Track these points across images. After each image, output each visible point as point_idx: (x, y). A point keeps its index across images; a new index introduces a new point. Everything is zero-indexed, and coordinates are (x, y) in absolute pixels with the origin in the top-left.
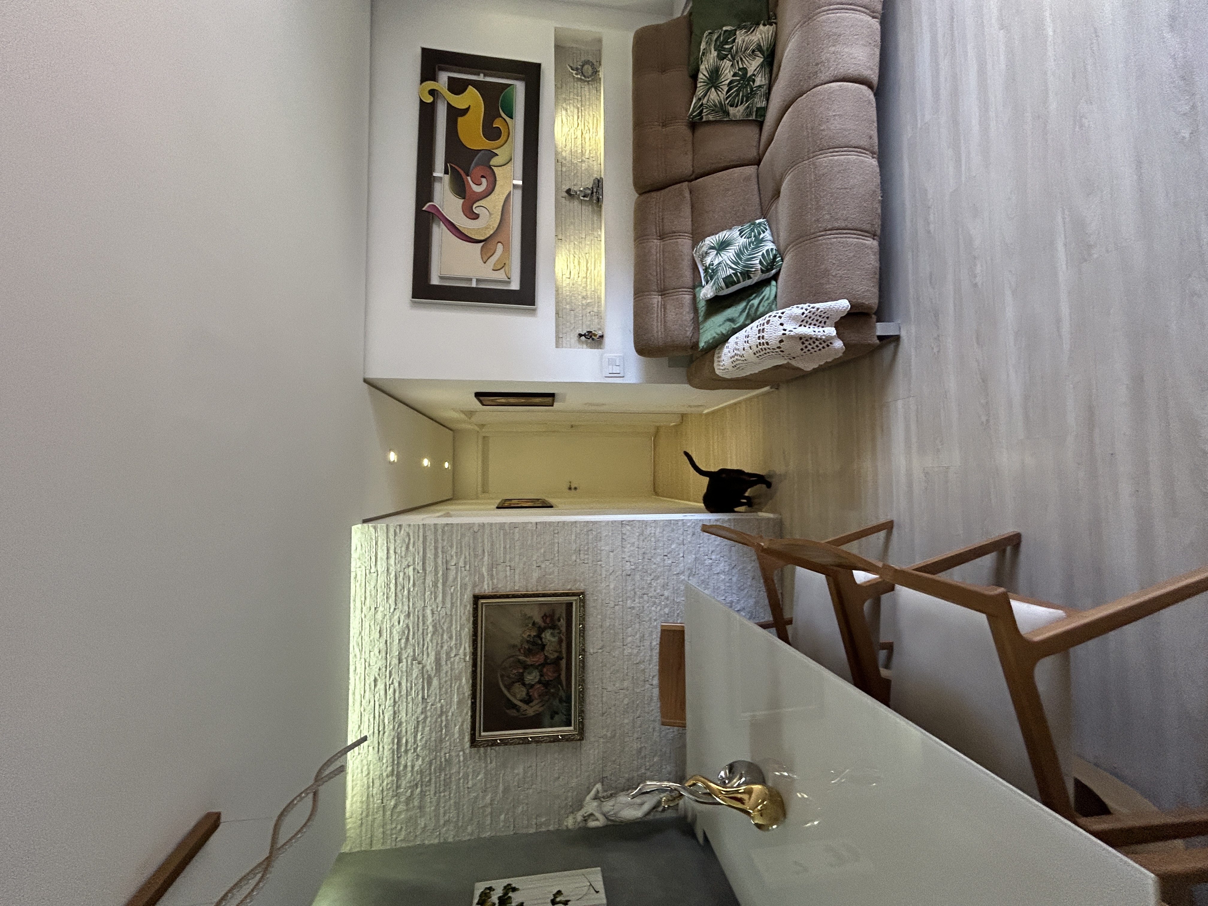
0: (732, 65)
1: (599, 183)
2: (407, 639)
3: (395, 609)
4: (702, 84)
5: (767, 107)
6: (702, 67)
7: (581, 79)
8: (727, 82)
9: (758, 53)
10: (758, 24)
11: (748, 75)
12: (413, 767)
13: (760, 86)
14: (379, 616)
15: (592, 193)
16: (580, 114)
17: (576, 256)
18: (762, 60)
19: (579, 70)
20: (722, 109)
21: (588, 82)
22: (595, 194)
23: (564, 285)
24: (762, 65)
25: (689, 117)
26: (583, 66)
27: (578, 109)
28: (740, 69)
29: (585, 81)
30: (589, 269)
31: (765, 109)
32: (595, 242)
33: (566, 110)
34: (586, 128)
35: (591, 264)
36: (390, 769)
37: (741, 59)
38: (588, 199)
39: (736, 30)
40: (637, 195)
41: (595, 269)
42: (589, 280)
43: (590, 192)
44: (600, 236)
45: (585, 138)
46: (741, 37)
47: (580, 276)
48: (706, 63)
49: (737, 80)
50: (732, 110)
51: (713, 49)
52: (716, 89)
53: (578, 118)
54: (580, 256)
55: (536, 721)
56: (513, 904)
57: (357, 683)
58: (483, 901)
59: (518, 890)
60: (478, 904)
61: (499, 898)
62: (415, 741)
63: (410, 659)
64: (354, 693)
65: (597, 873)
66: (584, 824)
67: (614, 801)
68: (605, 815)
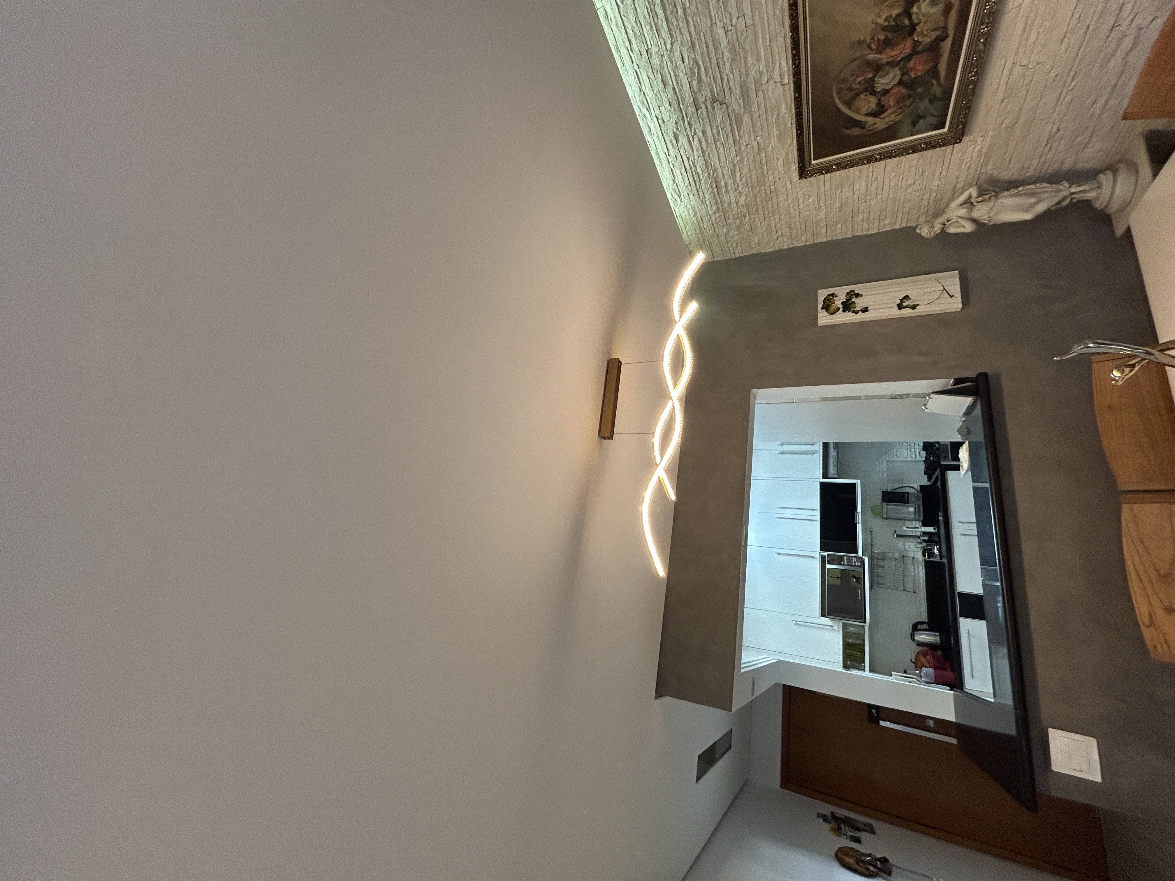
2: (700, 80)
3: (672, 44)
12: (737, 203)
14: (656, 61)
36: (714, 208)
55: (890, 133)
56: (857, 309)
57: (657, 143)
58: (827, 306)
59: (861, 295)
60: (822, 308)
61: (843, 303)
62: (735, 182)
63: (709, 103)
64: (657, 154)
65: (953, 276)
66: (943, 231)
67: (991, 204)
68: (974, 220)
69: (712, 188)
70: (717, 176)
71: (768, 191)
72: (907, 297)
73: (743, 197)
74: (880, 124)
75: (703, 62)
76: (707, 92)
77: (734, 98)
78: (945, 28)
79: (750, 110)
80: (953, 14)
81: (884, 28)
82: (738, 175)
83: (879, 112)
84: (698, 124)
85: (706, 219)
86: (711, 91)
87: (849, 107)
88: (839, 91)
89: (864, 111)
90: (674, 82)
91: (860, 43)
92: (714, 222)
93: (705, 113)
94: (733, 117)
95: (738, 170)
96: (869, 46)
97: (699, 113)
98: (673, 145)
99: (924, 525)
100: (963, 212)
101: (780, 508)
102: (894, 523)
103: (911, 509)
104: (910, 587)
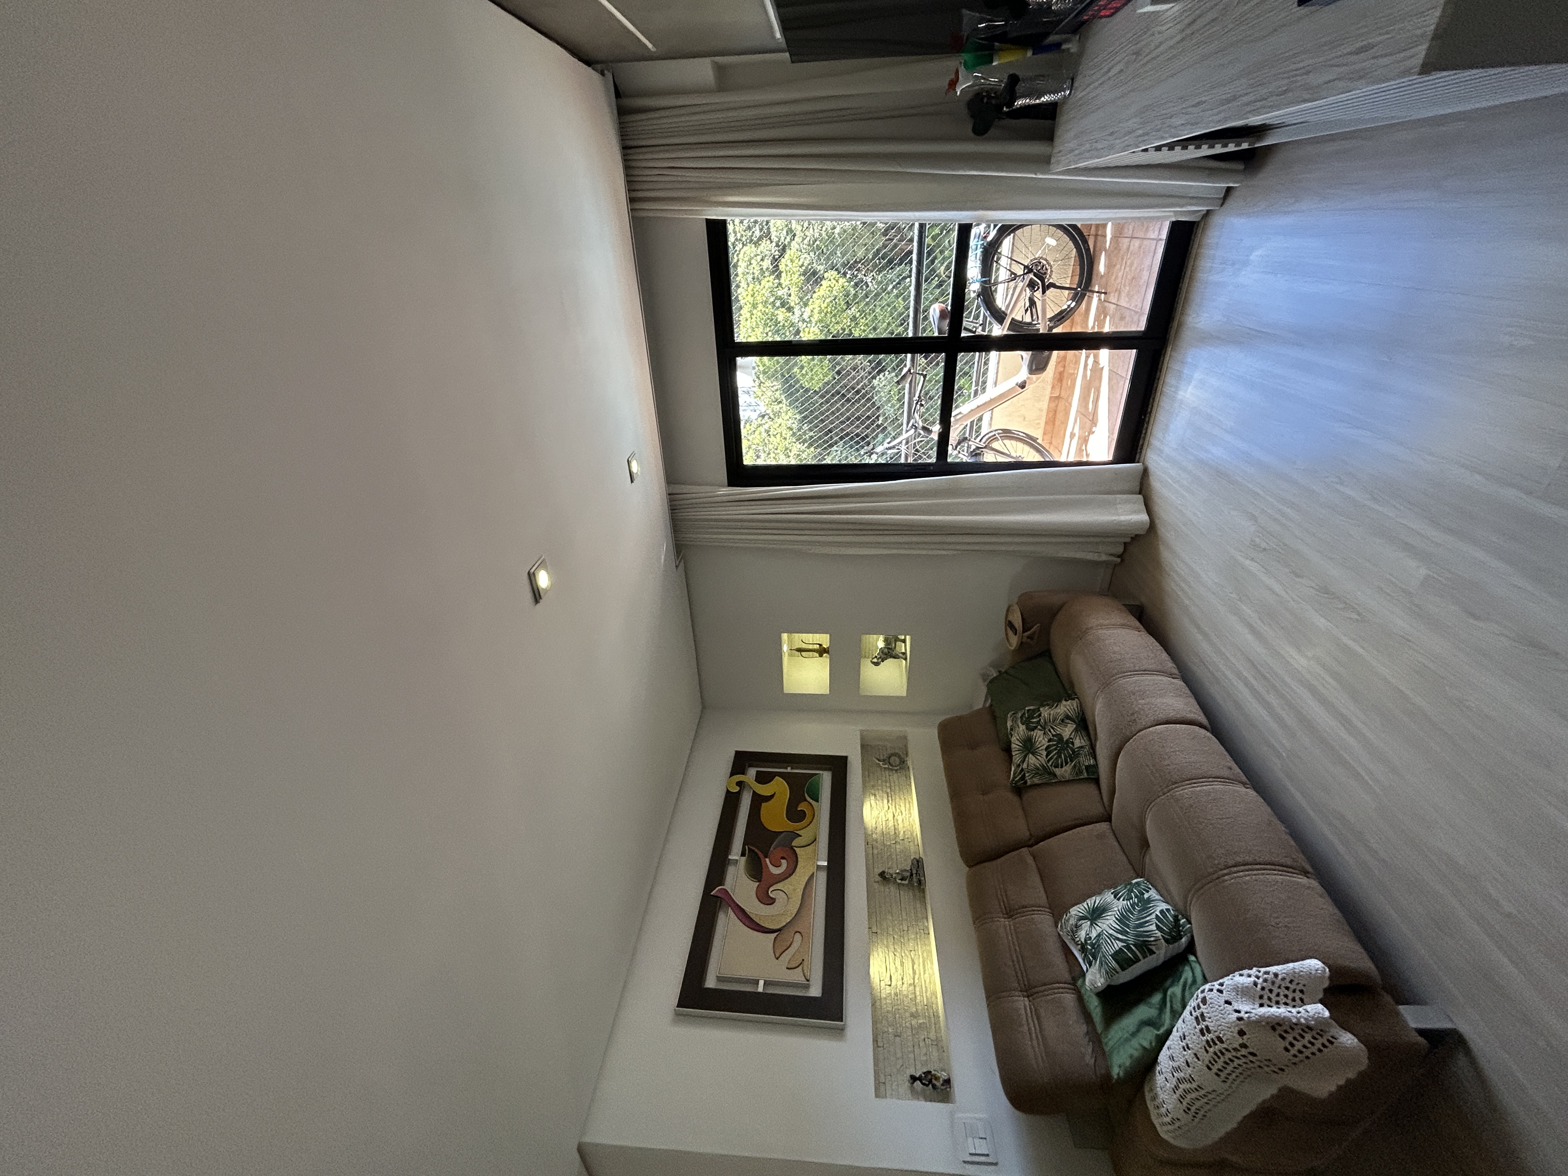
0: (1044, 733)
1: (918, 864)
4: (1017, 752)
5: (1097, 765)
6: (1013, 739)
7: (889, 769)
8: (1045, 746)
9: (1068, 721)
10: (1060, 701)
11: (1065, 740)
13: (1082, 747)
15: (912, 875)
16: (890, 798)
17: (898, 954)
18: (1075, 726)
19: (887, 760)
20: (1045, 771)
21: (896, 770)
22: (914, 875)
23: (883, 996)
24: (1076, 730)
25: (1012, 783)
26: (889, 758)
27: (888, 794)
28: (1053, 736)
29: (892, 770)
30: (917, 972)
31: (1096, 766)
32: (920, 936)
33: (875, 795)
34: (898, 810)
35: (919, 965)
37: (1053, 728)
38: (906, 882)
39: (1039, 708)
40: (968, 869)
41: (924, 972)
42: (918, 989)
43: (908, 874)
44: (927, 928)
45: (897, 820)
46: (1045, 712)
47: (906, 983)
48: (1016, 735)
49: (1055, 745)
50: (1058, 771)
51: (1020, 725)
52: (1033, 754)
53: (888, 802)
54: (903, 955)
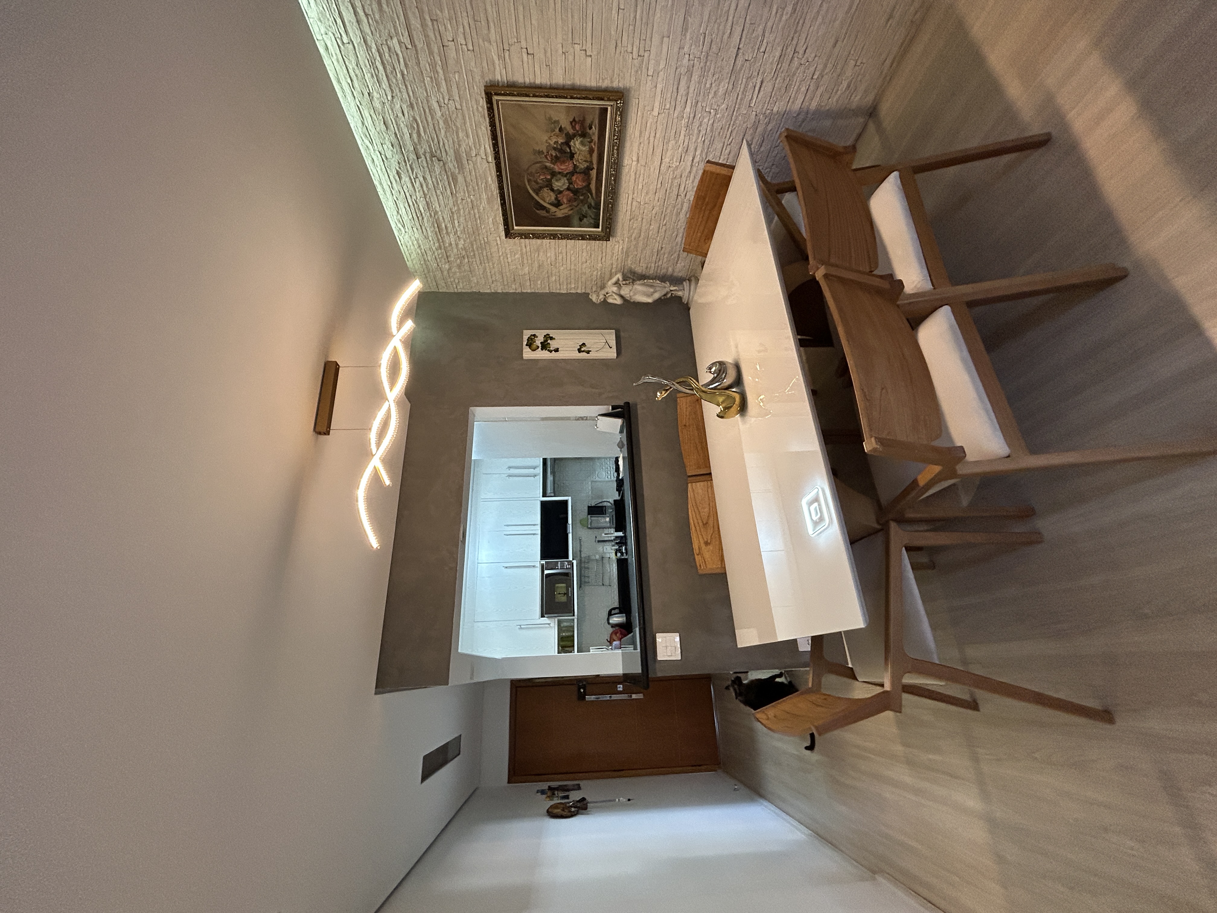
2: (419, 135)
3: (392, 97)
12: (457, 245)
14: (377, 104)
36: (437, 245)
55: (566, 221)
56: (551, 349)
57: (381, 175)
58: (530, 344)
59: (554, 339)
60: (527, 345)
61: (541, 343)
62: (454, 227)
63: (428, 155)
64: (381, 184)
65: (611, 333)
66: (605, 300)
67: (631, 287)
68: (622, 297)
69: (434, 227)
70: (438, 218)
71: (482, 242)
72: (584, 344)
73: (462, 242)
74: (560, 213)
75: (421, 122)
76: (425, 146)
77: (449, 159)
78: (591, 162)
79: (463, 173)
80: (595, 155)
81: (555, 149)
82: (456, 222)
83: (557, 204)
84: (419, 170)
85: (429, 253)
86: (430, 146)
87: (537, 194)
88: (529, 181)
89: (547, 200)
90: (396, 129)
91: (540, 152)
92: (437, 257)
93: (424, 162)
94: (449, 174)
95: (455, 217)
96: (546, 156)
97: (420, 161)
98: (396, 181)
99: (616, 531)
100: (615, 289)
101: (508, 526)
102: (596, 532)
103: (608, 519)
104: (607, 582)
